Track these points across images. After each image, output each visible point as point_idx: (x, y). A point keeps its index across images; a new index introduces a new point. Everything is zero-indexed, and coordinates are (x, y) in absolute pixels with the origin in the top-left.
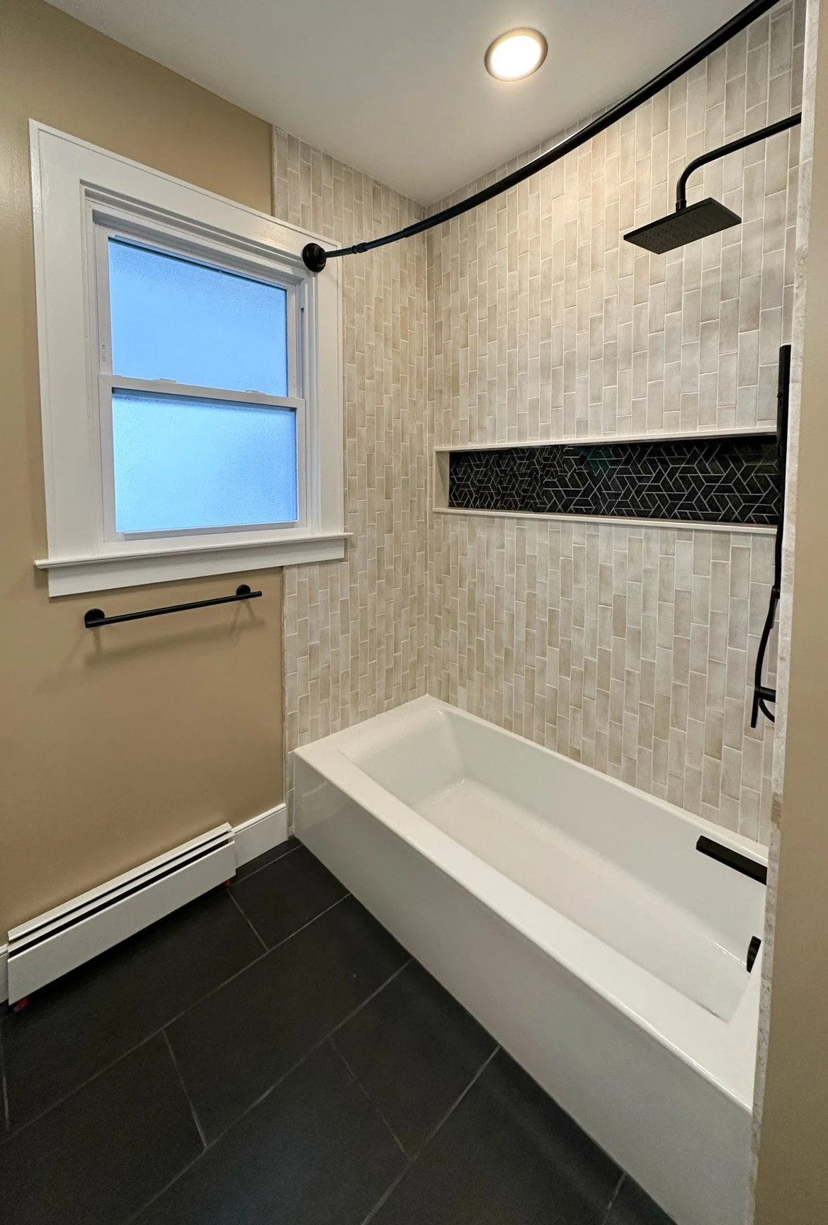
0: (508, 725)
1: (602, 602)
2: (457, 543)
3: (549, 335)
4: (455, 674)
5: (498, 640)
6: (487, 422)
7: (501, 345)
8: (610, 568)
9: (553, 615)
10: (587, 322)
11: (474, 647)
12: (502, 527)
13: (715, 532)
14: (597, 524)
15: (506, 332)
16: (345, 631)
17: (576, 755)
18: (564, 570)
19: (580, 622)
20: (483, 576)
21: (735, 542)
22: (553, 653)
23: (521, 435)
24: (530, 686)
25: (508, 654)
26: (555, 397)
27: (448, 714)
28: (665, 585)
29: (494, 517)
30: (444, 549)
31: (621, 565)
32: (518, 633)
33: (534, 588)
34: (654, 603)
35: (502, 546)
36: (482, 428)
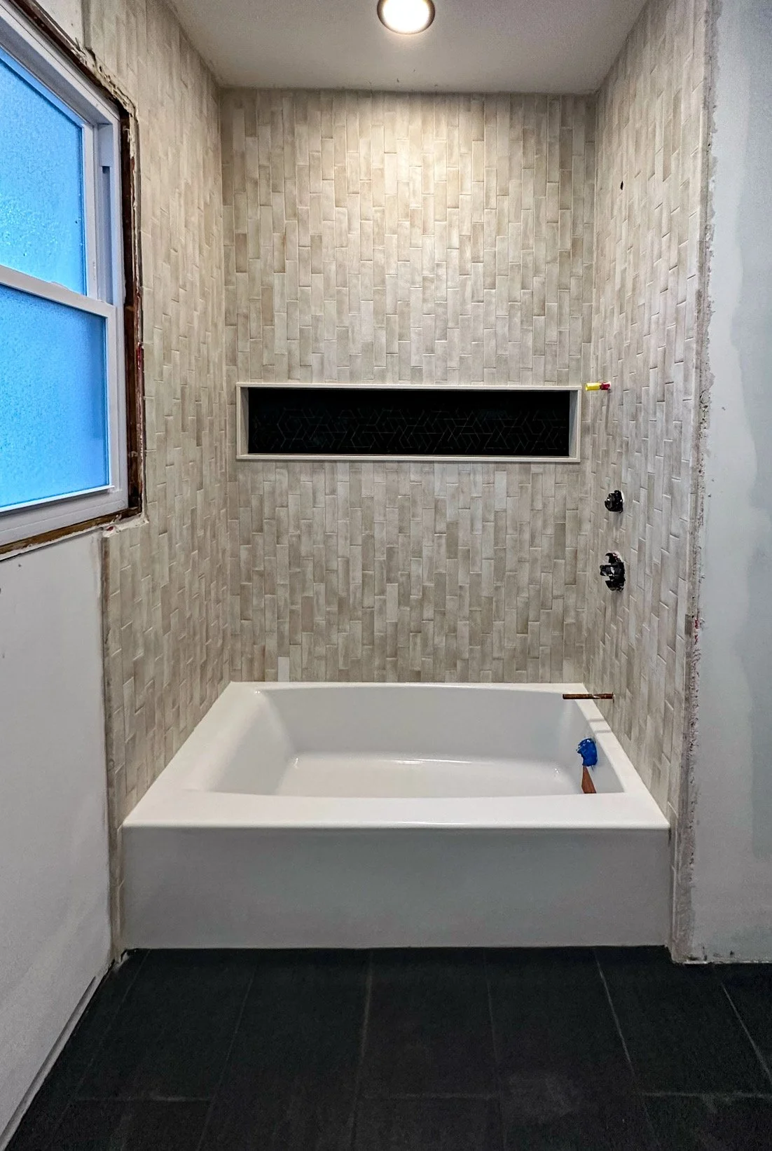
0: (344, 676)
1: (437, 531)
2: (273, 493)
3: (383, 282)
4: (271, 644)
5: (331, 592)
6: (313, 359)
7: (327, 280)
8: (444, 501)
9: (391, 553)
10: (418, 279)
11: (298, 607)
12: (333, 472)
13: (521, 463)
14: (432, 462)
15: (333, 267)
16: (166, 628)
17: (418, 677)
18: (402, 508)
19: (419, 554)
20: (310, 526)
21: (534, 469)
22: (392, 589)
23: (353, 376)
24: (369, 628)
25: (342, 603)
26: (389, 342)
27: (268, 693)
28: (486, 507)
29: (323, 461)
30: (255, 503)
31: (453, 496)
32: (353, 579)
33: (371, 529)
34: (479, 525)
35: (333, 492)
36: (305, 366)
